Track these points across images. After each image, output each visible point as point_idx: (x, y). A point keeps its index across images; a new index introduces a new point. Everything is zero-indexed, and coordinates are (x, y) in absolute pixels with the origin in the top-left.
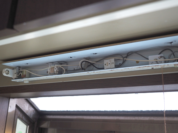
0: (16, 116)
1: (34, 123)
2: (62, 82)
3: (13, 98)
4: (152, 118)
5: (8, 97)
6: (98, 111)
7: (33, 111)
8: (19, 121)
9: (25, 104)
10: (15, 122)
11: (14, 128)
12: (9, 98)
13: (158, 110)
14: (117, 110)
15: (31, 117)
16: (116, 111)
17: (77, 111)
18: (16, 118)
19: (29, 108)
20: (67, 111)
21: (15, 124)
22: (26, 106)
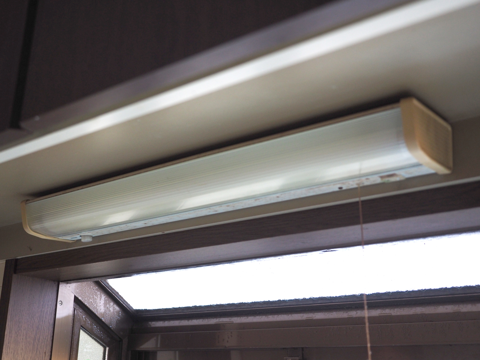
0: (77, 325)
1: (121, 341)
2: (160, 233)
3: (68, 281)
4: (387, 312)
5: (54, 281)
6: (265, 303)
7: (118, 312)
8: (84, 337)
9: (96, 295)
10: (75, 337)
11: (74, 353)
12: (58, 281)
13: (400, 290)
14: (307, 297)
15: (113, 326)
16: (304, 299)
17: (217, 305)
18: (76, 330)
19: (105, 304)
20: (195, 307)
21: (75, 343)
22: (98, 301)
